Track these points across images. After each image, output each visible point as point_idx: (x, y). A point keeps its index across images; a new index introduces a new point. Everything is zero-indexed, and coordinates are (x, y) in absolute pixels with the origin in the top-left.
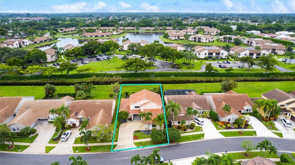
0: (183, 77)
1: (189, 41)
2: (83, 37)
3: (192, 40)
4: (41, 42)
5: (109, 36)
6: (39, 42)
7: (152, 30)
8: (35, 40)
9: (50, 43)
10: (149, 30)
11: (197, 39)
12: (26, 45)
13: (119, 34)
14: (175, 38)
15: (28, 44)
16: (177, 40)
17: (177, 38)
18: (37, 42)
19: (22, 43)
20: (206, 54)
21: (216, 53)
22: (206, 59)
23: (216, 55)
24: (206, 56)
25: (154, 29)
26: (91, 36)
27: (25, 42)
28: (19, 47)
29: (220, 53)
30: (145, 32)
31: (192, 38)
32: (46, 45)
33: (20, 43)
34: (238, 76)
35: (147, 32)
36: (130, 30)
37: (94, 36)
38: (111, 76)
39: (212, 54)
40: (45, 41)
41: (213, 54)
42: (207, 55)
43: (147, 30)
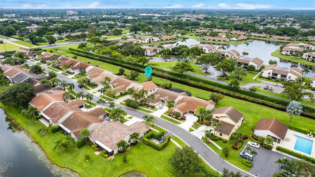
0: (209, 86)
1: (302, 58)
2: (202, 39)
3: (306, 58)
4: (167, 40)
5: (226, 41)
6: (165, 40)
7: (287, 40)
8: (162, 38)
9: (173, 41)
10: (283, 39)
11: (311, 57)
12: (154, 41)
13: (238, 41)
14: (287, 53)
15: (156, 41)
16: (289, 55)
17: (289, 53)
18: (164, 40)
19: (151, 40)
20: (269, 74)
21: (281, 75)
22: (268, 79)
23: (281, 77)
24: (269, 75)
25: (290, 39)
26: (209, 40)
27: (154, 39)
28: (148, 42)
29: (286, 76)
30: (278, 42)
31: (306, 56)
32: (170, 43)
33: (150, 40)
34: (258, 98)
35: (280, 42)
36: (261, 37)
37: (212, 40)
38: (163, 71)
39: (276, 75)
40: (170, 39)
41: (278, 75)
42: (271, 75)
43: (281, 40)
